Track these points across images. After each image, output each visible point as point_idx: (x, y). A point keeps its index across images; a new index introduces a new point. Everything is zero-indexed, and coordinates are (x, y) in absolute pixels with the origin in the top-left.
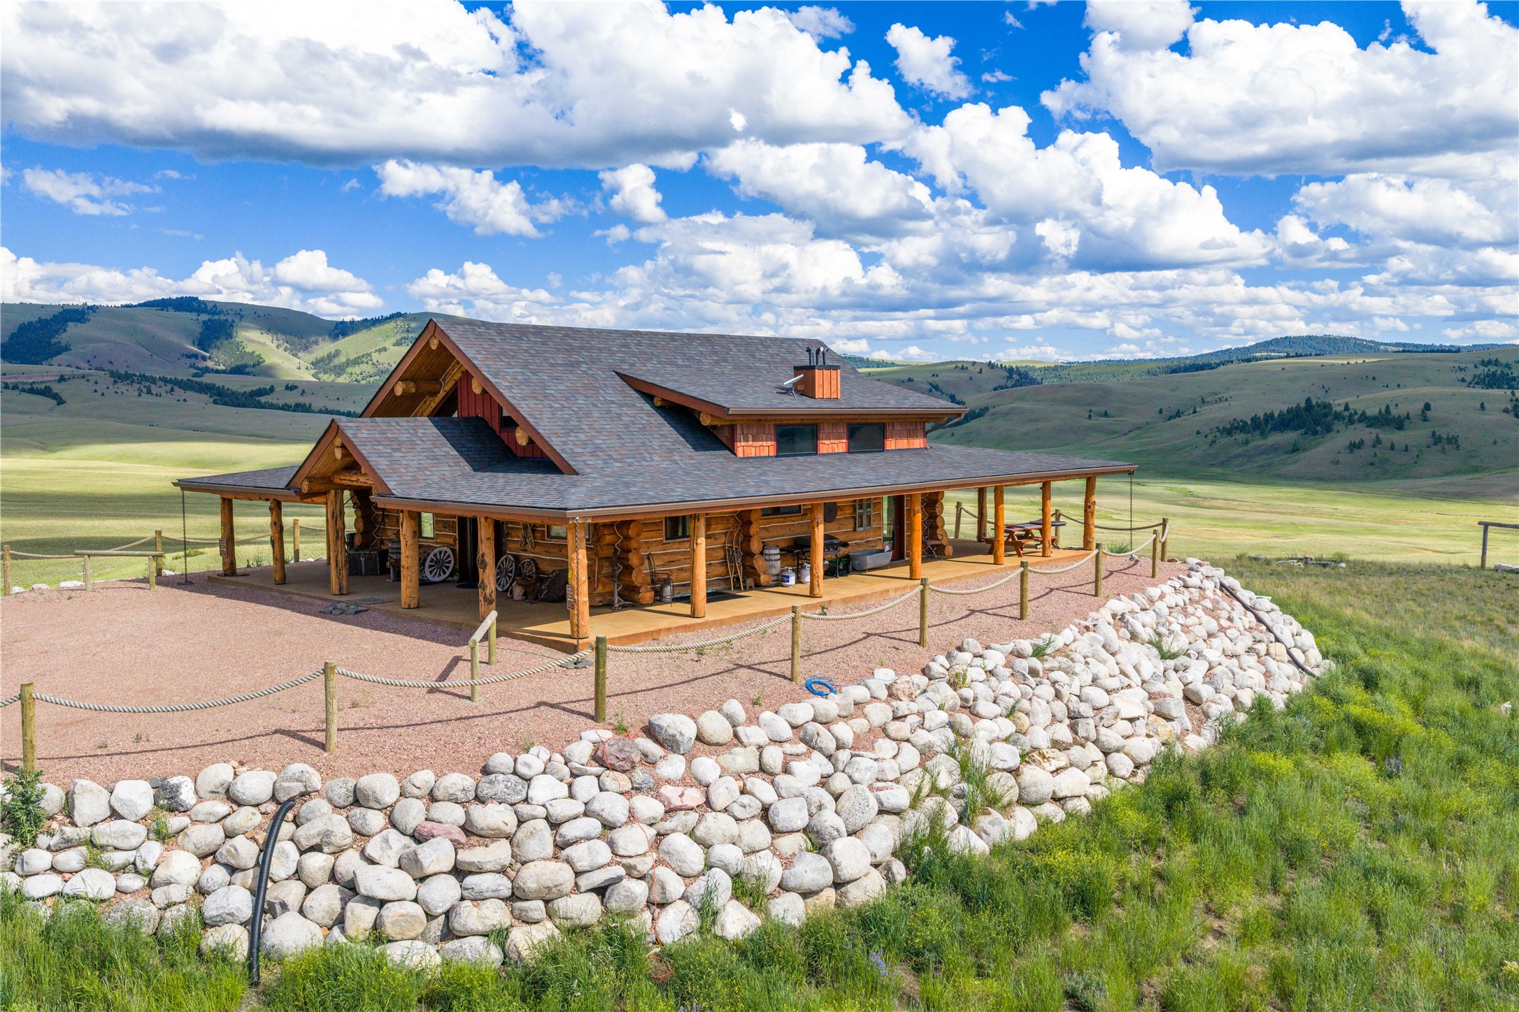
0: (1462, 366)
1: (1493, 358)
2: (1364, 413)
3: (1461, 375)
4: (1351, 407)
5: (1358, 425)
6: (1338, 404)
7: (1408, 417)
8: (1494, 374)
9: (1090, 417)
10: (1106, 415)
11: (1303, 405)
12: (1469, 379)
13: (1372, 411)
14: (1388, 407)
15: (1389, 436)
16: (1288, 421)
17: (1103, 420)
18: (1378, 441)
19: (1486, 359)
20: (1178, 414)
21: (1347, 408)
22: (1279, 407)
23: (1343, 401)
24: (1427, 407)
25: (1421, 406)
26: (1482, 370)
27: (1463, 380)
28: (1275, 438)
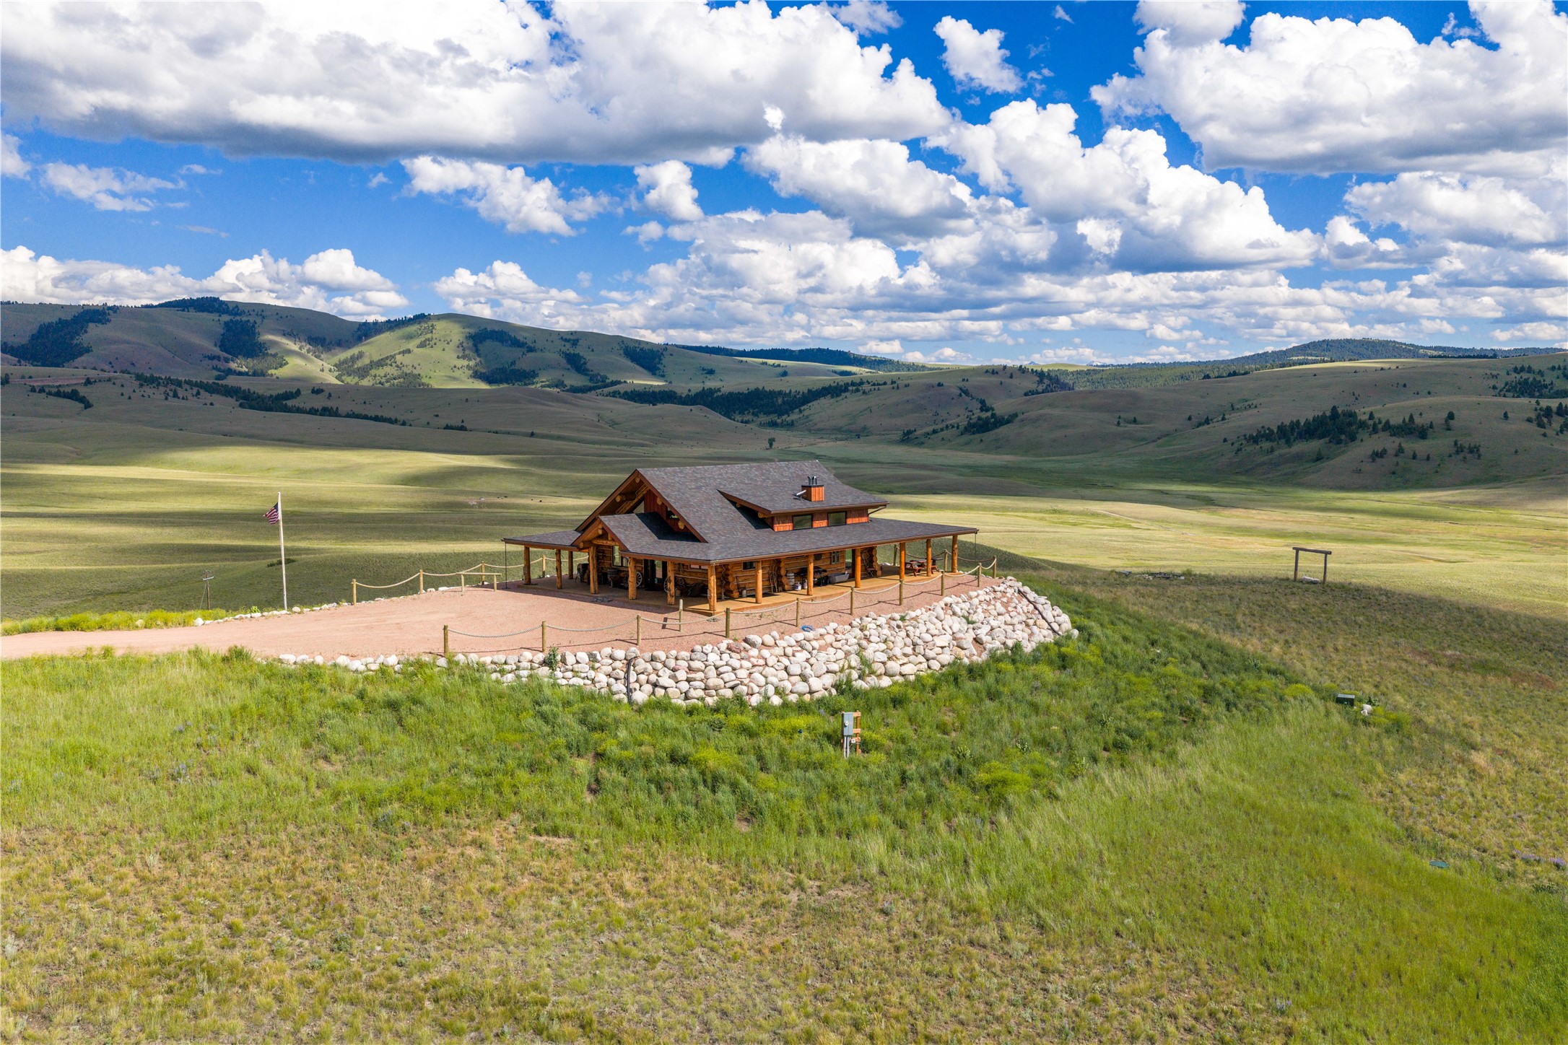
0: (1494, 373)
1: (1526, 366)
2: (1388, 422)
3: (1492, 382)
4: (1376, 415)
5: (1381, 434)
6: (1362, 413)
7: (1431, 426)
8: (1526, 380)
9: (1119, 424)
10: (1135, 421)
11: (1328, 414)
12: (1500, 385)
13: (1396, 420)
14: (1411, 417)
15: (1411, 445)
16: (1313, 429)
17: (1132, 427)
18: (1400, 450)
19: (1519, 366)
20: (1207, 421)
21: (1371, 416)
22: (1307, 414)
23: (1368, 410)
24: (1451, 416)
25: (1445, 415)
26: (1514, 377)
27: (1494, 388)
28: (1300, 447)
